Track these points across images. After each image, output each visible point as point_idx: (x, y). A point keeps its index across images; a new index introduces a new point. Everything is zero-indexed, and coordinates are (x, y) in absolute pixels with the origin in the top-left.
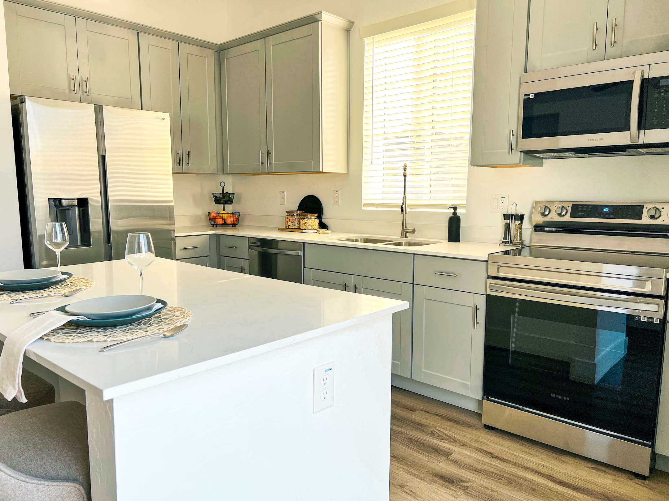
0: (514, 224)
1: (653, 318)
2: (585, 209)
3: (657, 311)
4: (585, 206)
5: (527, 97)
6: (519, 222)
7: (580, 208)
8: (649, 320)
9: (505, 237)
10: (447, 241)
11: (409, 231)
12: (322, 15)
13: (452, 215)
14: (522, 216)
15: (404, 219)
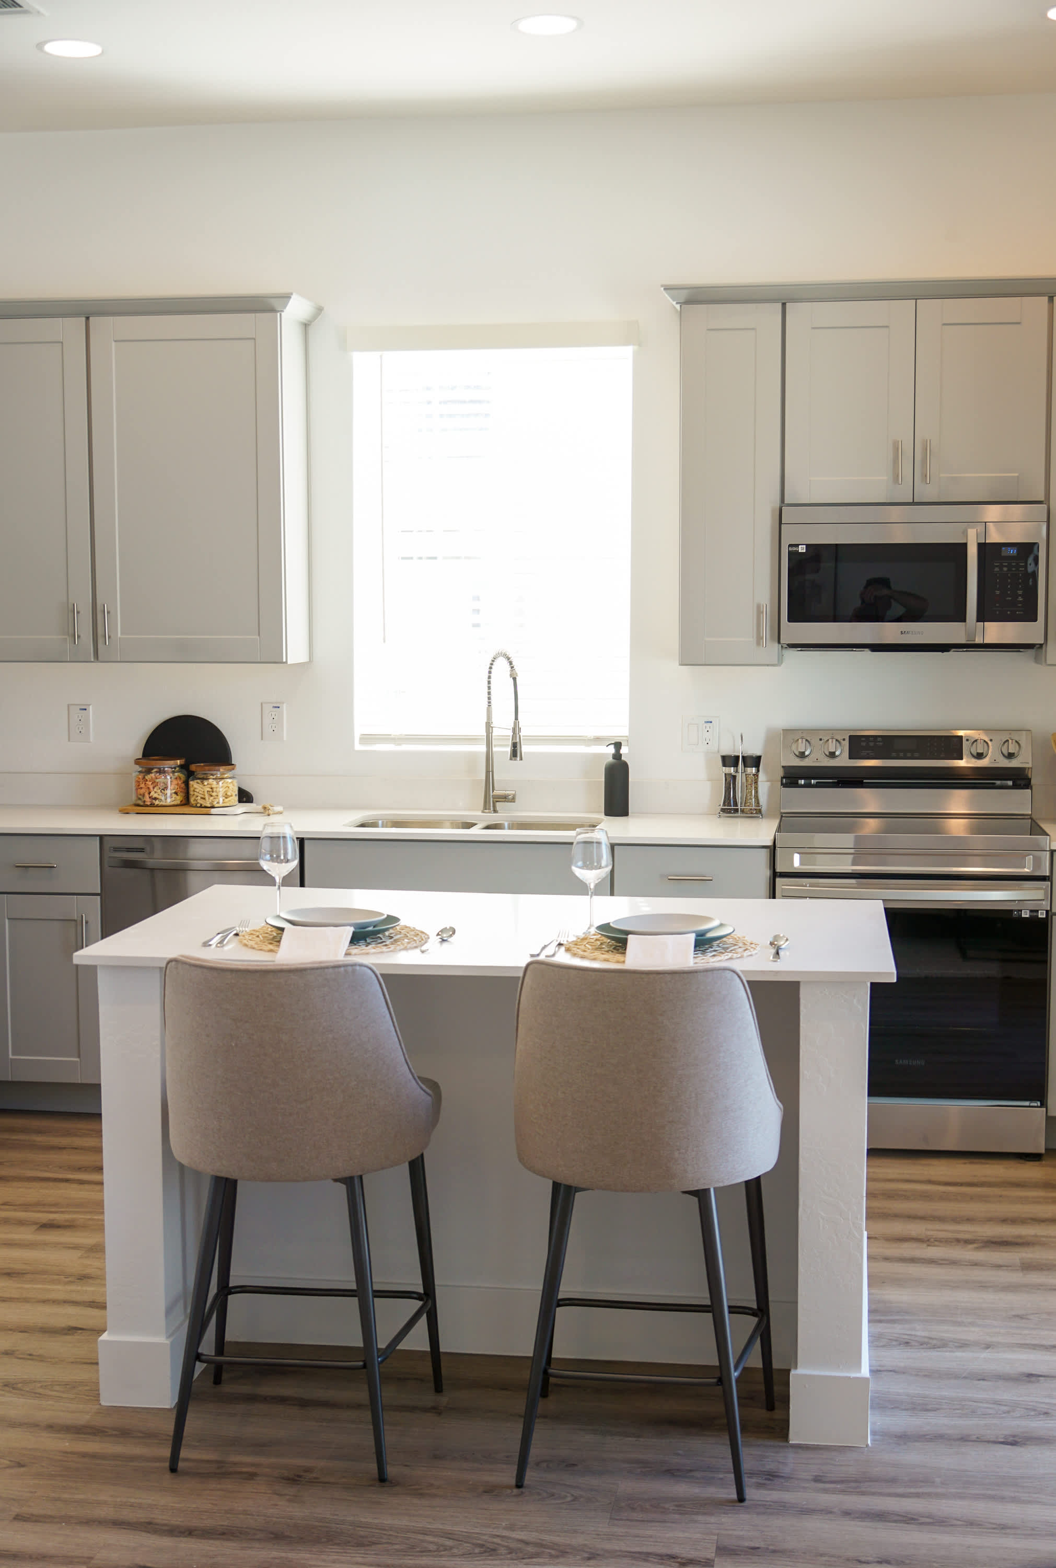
0: (742, 774)
1: (1037, 911)
2: (872, 744)
3: (1043, 899)
4: (870, 739)
5: (794, 549)
6: (754, 770)
7: (863, 741)
8: (1032, 914)
9: (727, 800)
10: (603, 814)
11: (505, 798)
12: (291, 301)
13: (610, 759)
14: (759, 758)
15: (489, 772)
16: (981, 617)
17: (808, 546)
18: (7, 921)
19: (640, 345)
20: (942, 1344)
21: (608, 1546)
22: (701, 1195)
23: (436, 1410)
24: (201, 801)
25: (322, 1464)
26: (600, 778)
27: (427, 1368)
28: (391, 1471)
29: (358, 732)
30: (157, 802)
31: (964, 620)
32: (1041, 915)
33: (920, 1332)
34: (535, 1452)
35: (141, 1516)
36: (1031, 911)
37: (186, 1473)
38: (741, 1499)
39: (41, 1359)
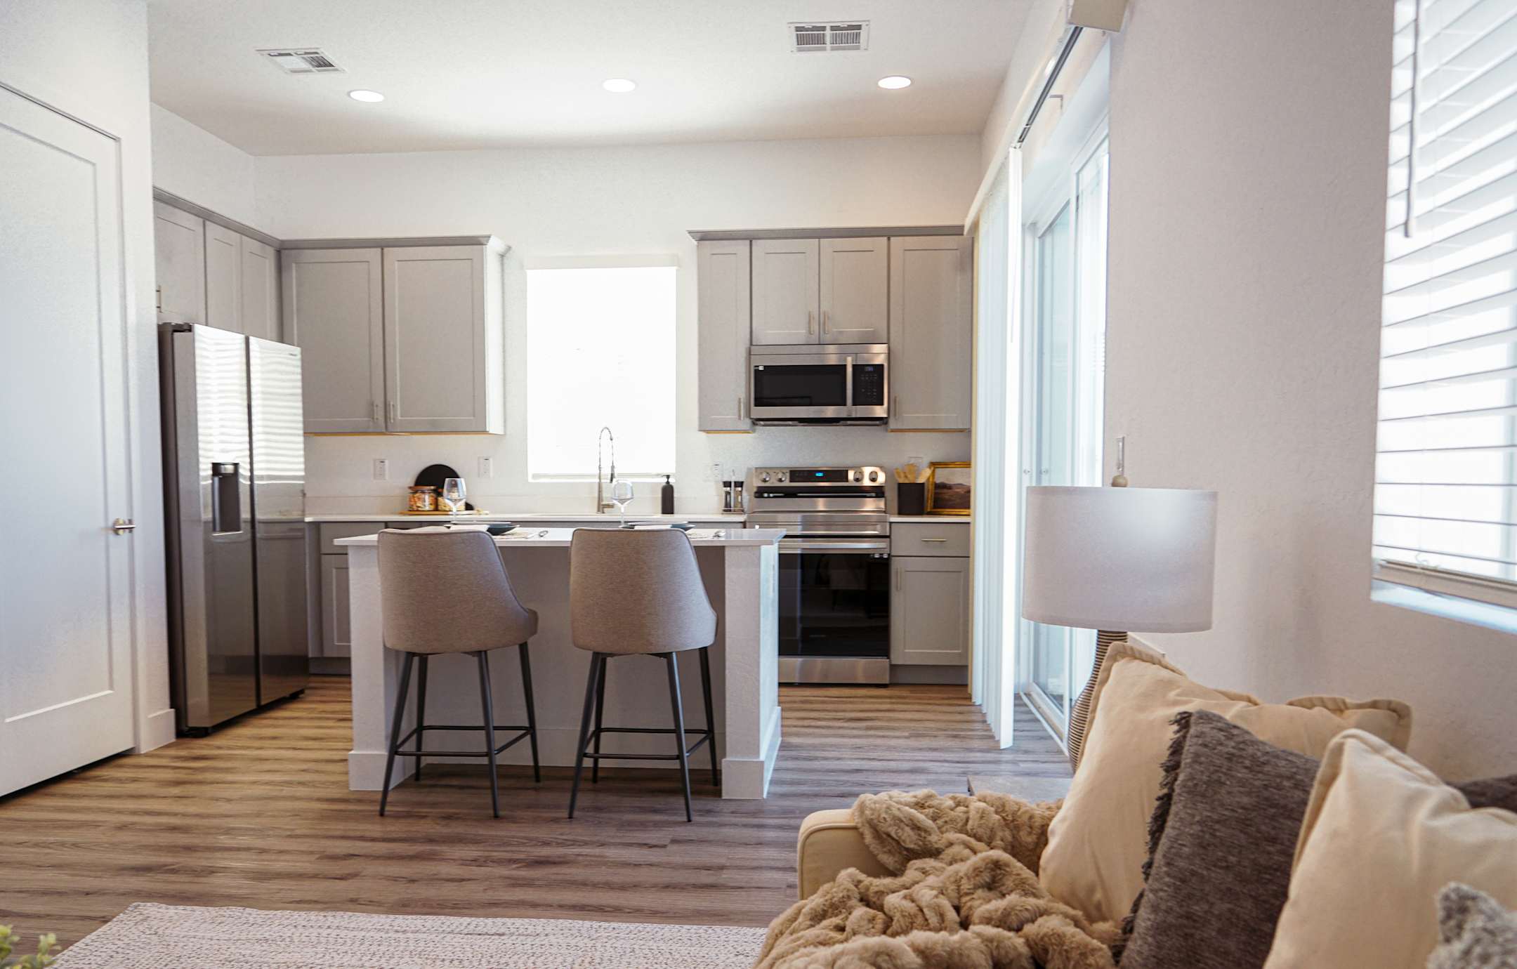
0: (734, 491)
1: (884, 553)
2: (801, 474)
3: (886, 547)
4: (801, 471)
5: (757, 368)
6: (740, 489)
7: (797, 472)
9: (726, 503)
10: (661, 512)
11: (609, 506)
12: (491, 238)
13: (664, 484)
14: (742, 483)
15: (600, 491)
16: (854, 404)
17: (765, 367)
18: (334, 571)
19: (680, 266)
20: (816, 759)
21: (612, 841)
22: (667, 656)
23: (536, 789)
24: (444, 508)
25: (465, 811)
26: (659, 495)
27: (532, 772)
28: (501, 813)
29: (531, 471)
30: (420, 509)
31: (845, 405)
32: (885, 556)
33: (804, 754)
34: (578, 803)
35: (358, 834)
36: (880, 554)
37: (389, 816)
38: (689, 820)
39: (322, 772)
